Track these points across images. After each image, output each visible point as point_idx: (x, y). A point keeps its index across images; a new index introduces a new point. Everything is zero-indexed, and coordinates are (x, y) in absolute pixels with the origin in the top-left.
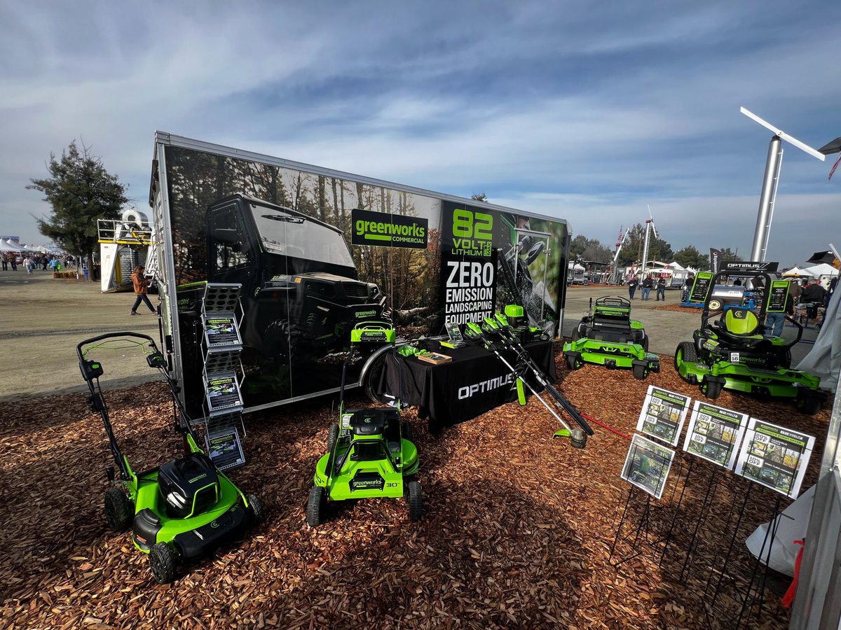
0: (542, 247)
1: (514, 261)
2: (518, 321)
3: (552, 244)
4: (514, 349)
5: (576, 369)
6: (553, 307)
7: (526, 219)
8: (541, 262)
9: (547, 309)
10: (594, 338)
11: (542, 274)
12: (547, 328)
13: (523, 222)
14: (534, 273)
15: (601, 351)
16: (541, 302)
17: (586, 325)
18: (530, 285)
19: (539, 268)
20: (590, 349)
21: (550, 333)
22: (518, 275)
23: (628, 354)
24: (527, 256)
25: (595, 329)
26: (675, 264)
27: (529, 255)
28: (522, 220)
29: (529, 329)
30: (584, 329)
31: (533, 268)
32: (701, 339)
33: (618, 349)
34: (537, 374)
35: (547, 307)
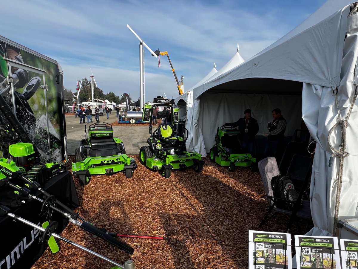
0: (39, 83)
1: (10, 95)
2: (29, 159)
3: (48, 80)
4: (34, 197)
5: (87, 183)
6: (57, 136)
7: (17, 50)
8: (40, 96)
9: (52, 139)
10: (95, 156)
11: (43, 108)
12: (55, 155)
13: (13, 54)
14: (35, 107)
15: (102, 164)
16: (46, 134)
17: (85, 146)
18: (33, 119)
19: (40, 102)
20: (94, 165)
21: (59, 159)
22: (17, 110)
23: (120, 162)
24: (25, 91)
25: (94, 149)
26: (106, 101)
27: (27, 89)
28: (12, 51)
29: (45, 167)
30: (84, 150)
31: (33, 103)
32: (153, 144)
33: (113, 160)
34: (69, 217)
35: (52, 138)
